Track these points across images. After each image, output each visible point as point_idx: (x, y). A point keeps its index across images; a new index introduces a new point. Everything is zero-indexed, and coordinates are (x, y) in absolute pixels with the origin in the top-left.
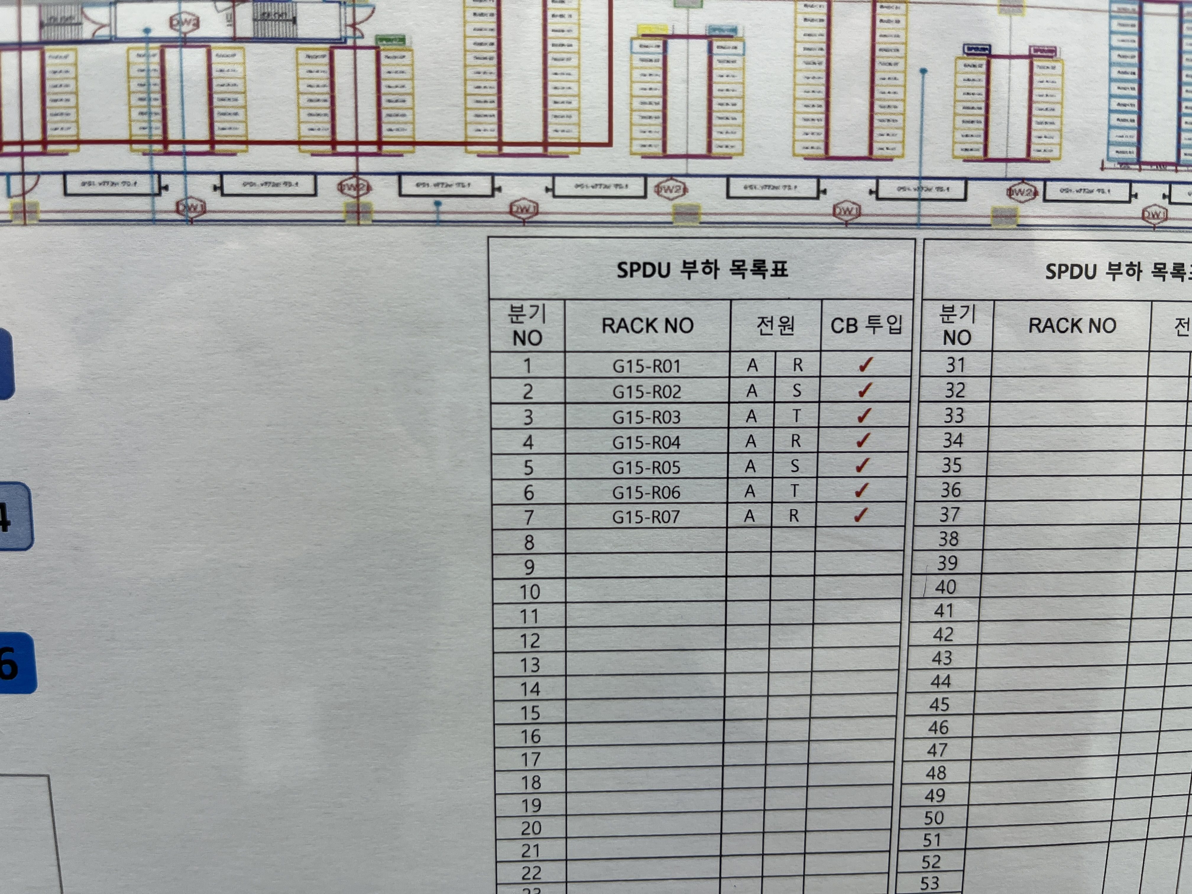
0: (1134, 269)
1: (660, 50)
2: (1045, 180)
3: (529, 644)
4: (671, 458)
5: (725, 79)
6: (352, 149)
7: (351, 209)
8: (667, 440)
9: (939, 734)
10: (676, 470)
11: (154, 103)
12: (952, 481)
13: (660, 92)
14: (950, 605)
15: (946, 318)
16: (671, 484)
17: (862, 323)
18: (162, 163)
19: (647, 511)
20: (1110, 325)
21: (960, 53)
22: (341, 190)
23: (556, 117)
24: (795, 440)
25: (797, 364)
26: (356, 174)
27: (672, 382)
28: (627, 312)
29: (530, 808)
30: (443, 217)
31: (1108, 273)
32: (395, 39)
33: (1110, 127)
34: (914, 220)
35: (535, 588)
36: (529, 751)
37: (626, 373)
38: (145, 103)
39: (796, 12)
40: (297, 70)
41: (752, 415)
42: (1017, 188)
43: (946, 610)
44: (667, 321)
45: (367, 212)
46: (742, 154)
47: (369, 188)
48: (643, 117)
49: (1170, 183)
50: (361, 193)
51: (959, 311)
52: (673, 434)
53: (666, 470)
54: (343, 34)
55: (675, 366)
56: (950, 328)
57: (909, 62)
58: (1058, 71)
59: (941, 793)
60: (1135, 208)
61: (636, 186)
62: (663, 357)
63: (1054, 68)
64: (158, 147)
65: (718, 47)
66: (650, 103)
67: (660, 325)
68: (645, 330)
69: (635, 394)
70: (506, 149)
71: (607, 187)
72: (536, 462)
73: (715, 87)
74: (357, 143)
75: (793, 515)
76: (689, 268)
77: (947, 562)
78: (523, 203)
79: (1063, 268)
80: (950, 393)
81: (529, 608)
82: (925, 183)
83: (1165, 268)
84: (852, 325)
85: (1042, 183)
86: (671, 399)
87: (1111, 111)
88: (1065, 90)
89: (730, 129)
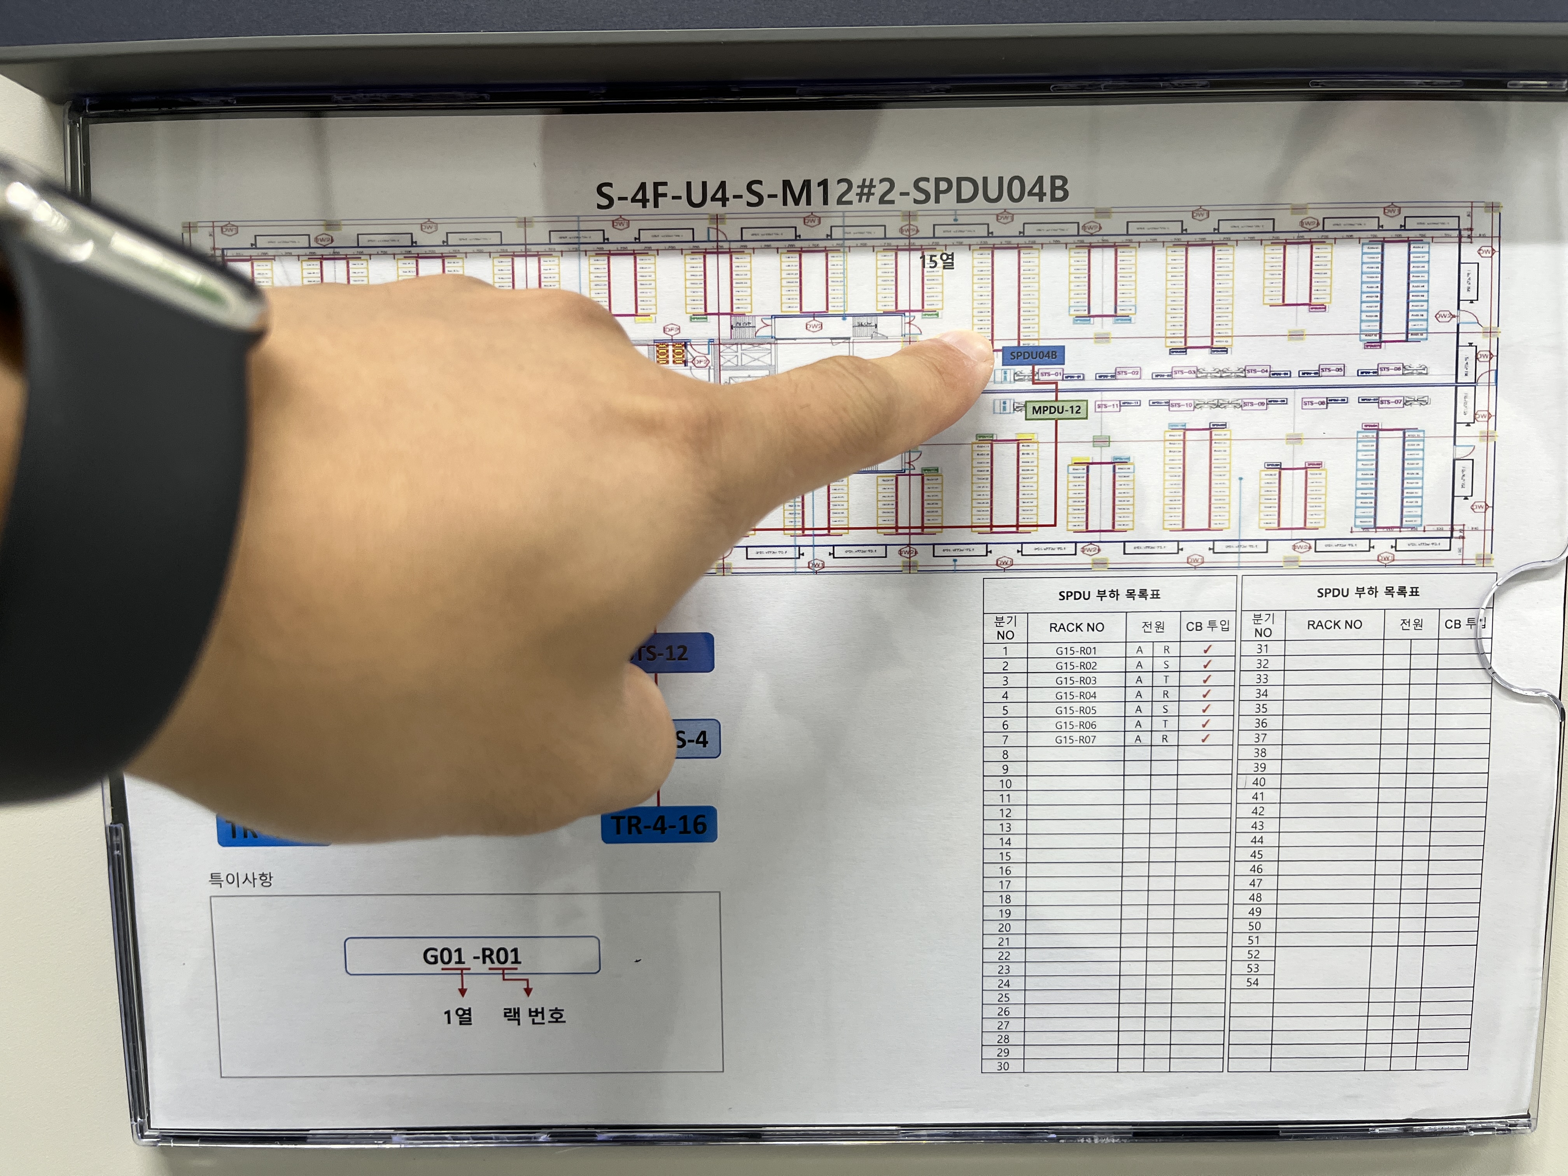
0: (1373, 591)
1: (1085, 471)
2: (1316, 540)
3: (1005, 815)
4: (1091, 705)
5: (1123, 487)
6: (907, 531)
7: (905, 565)
8: (1088, 694)
9: (1256, 873)
10: (1094, 712)
11: (797, 508)
12: (1261, 718)
13: (1085, 495)
14: (1262, 793)
15: (1256, 622)
16: (1091, 720)
17: (1205, 625)
18: (801, 541)
19: (1076, 736)
20: (1358, 624)
21: (1263, 468)
22: (901, 554)
23: (1024, 510)
24: (1166, 694)
25: (1166, 649)
26: (909, 545)
27: (1091, 660)
28: (1065, 620)
29: (1005, 915)
30: (958, 568)
31: (1356, 594)
32: (933, 470)
33: (1356, 507)
34: (1236, 565)
35: (1009, 781)
36: (1004, 880)
37: (1064, 655)
38: (793, 508)
39: (1165, 448)
40: (877, 488)
41: (1139, 679)
42: (1298, 545)
43: (1259, 796)
44: (1089, 625)
45: (914, 566)
46: (1133, 529)
47: (916, 553)
48: (1075, 510)
49: (1396, 539)
50: (912, 555)
51: (1264, 617)
52: (1092, 691)
53: (1088, 712)
54: (903, 468)
55: (1093, 651)
56: (1259, 627)
57: (1232, 473)
58: (1323, 475)
59: (1258, 910)
60: (1373, 554)
61: (1070, 548)
62: (1086, 645)
63: (1320, 474)
64: (800, 532)
65: (1119, 469)
66: (1079, 502)
67: (1084, 627)
68: (1075, 630)
69: (1070, 667)
70: (995, 529)
71: (1053, 549)
72: (1010, 707)
73: (1117, 492)
74: (910, 528)
75: (1165, 738)
76: (1101, 594)
77: (1259, 767)
78: (1004, 559)
79: (1328, 591)
80: (1259, 666)
81: (1005, 794)
82: (1242, 543)
83: (1393, 590)
84: (1199, 627)
85: (1314, 541)
86: (1091, 670)
87: (1357, 498)
88: (1328, 487)
89: (1125, 515)
